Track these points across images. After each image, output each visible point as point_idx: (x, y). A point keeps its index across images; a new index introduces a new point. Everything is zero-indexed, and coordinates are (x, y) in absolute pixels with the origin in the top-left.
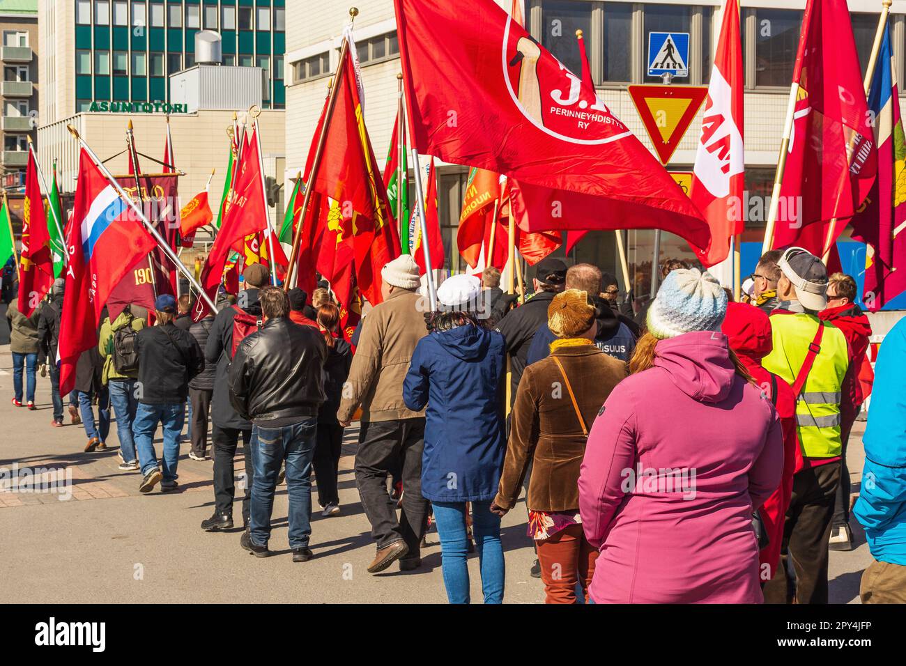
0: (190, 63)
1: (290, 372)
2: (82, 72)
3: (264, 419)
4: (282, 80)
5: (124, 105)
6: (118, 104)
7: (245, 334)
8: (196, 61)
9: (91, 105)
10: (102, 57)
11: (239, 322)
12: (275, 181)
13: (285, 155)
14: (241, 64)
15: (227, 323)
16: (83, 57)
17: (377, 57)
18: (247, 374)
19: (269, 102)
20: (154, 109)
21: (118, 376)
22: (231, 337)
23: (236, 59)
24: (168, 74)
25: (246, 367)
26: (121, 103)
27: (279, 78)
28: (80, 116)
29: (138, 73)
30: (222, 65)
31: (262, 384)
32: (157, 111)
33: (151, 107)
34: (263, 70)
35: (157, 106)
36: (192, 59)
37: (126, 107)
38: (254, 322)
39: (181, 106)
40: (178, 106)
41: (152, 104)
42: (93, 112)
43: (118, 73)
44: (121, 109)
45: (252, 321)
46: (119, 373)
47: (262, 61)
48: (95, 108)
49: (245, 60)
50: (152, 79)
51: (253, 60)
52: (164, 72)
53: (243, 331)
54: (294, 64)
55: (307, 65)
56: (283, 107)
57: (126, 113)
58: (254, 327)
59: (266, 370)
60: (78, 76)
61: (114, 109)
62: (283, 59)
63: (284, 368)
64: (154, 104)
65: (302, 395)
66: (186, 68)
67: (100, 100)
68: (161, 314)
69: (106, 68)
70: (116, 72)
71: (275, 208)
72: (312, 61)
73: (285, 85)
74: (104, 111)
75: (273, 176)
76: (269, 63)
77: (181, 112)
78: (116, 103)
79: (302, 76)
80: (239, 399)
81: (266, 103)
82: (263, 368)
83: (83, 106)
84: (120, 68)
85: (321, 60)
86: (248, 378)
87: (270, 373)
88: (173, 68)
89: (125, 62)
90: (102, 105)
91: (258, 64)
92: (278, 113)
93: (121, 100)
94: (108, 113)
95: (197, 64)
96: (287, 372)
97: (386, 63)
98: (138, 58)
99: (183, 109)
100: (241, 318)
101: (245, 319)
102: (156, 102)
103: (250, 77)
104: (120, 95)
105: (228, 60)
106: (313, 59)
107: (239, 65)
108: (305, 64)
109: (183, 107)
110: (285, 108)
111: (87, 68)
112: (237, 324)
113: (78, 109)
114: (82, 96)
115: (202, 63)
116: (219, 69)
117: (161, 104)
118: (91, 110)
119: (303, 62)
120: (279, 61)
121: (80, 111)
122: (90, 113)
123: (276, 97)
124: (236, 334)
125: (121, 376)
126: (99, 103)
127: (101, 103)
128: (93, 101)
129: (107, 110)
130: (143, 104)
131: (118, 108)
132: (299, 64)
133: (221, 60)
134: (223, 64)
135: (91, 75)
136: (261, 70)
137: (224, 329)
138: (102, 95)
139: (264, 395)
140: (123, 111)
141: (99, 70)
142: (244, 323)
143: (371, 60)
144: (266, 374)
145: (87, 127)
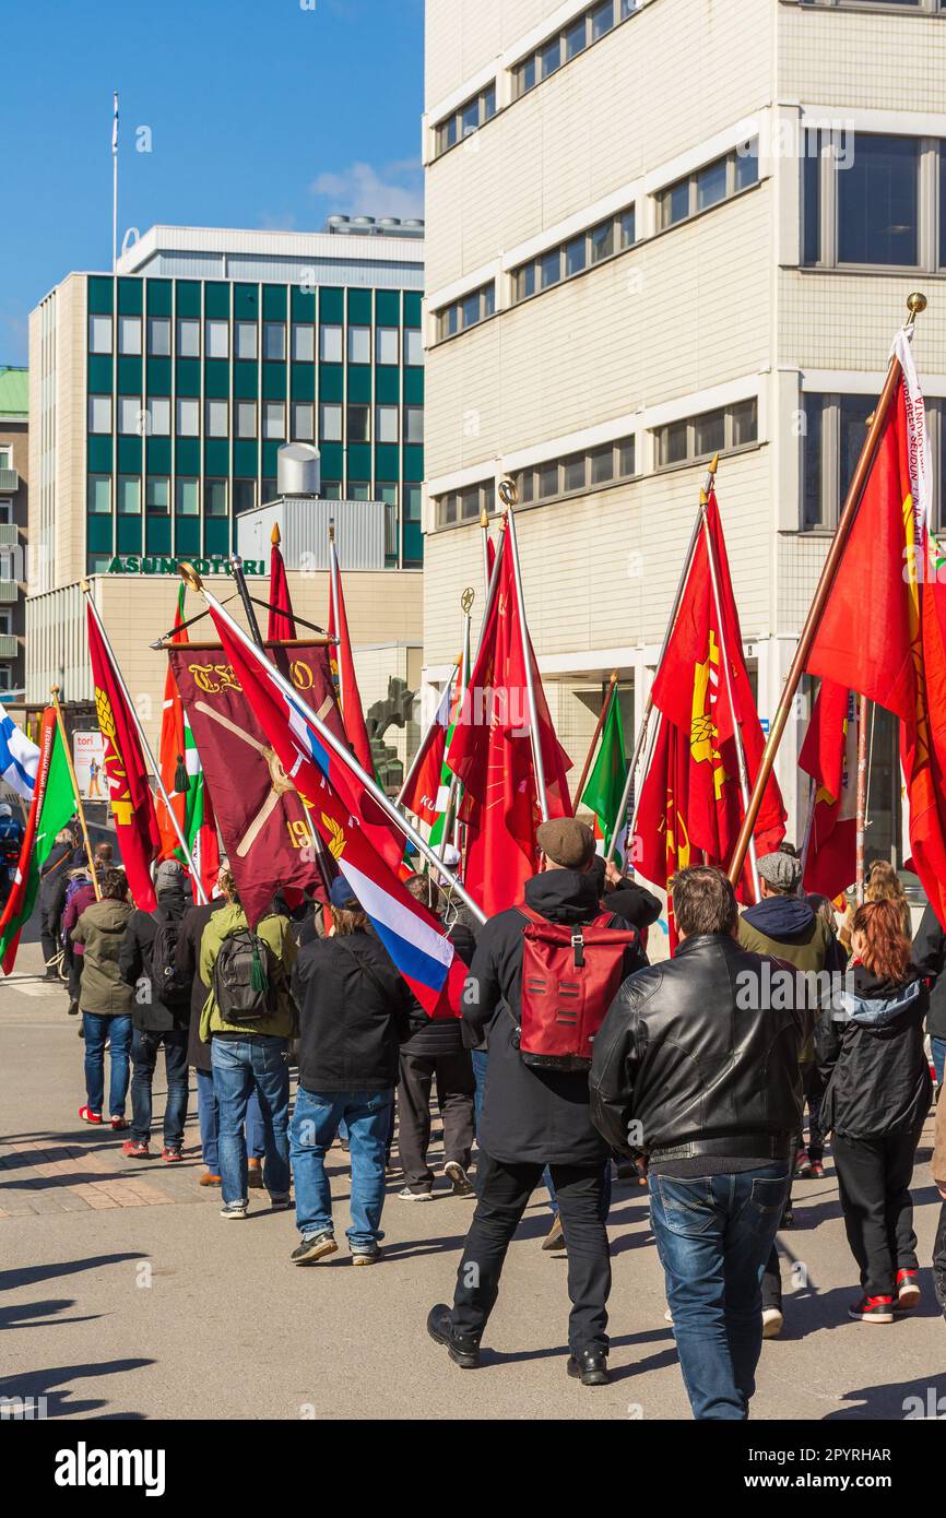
0: (270, 494)
1: (729, 1057)
2: (98, 510)
3: (671, 1157)
4: (419, 522)
5: (164, 562)
6: (154, 559)
7: (549, 964)
8: (279, 492)
9: (110, 563)
10: (129, 486)
11: (534, 939)
12: (406, 685)
13: (422, 643)
14: (350, 496)
15: (508, 943)
16: (99, 485)
17: (572, 488)
18: (633, 1055)
19: (396, 557)
20: (211, 569)
21: (227, 1027)
22: (520, 969)
23: (343, 489)
24: (235, 513)
25: (630, 1040)
26: (159, 559)
27: (413, 518)
28: (93, 579)
29: (186, 512)
30: (320, 498)
31: (665, 1080)
32: (216, 572)
33: (207, 566)
34: (387, 506)
35: (217, 564)
36: (272, 488)
37: (168, 566)
38: (566, 938)
39: (254, 563)
40: (250, 565)
41: (208, 561)
42: (114, 574)
43: (154, 511)
44: (158, 568)
45: (561, 936)
46: (228, 1023)
47: (385, 492)
48: (116, 568)
49: (357, 490)
50: (209, 521)
51: (371, 490)
52: (228, 509)
53: (545, 957)
54: (438, 498)
55: (459, 500)
56: (420, 565)
57: (167, 575)
58: (568, 948)
59: (675, 1049)
60: (90, 515)
61: (148, 569)
62: (419, 488)
63: (717, 1045)
64: (212, 561)
65: (757, 1109)
66: (262, 503)
67: (126, 554)
68: (341, 914)
69: (135, 503)
70: (151, 508)
71: (405, 729)
72: (467, 495)
73: (423, 531)
74: (133, 571)
75: (403, 678)
76: (396, 495)
77: (256, 573)
78: (151, 559)
79: (451, 517)
80: (610, 1110)
81: (390, 559)
82: (668, 1046)
83: (99, 564)
84: (158, 502)
85: (482, 492)
86: (635, 1064)
87: (683, 1057)
88: (242, 503)
89: (165, 493)
90: (128, 562)
91: (378, 497)
92: (410, 576)
93: (159, 554)
94: (137, 575)
95: (280, 496)
96: (723, 1058)
97: (587, 498)
98: (187, 487)
99: (257, 569)
100: (539, 932)
101: (547, 934)
102: (214, 557)
103: (365, 518)
104: (157, 547)
105: (329, 491)
106: (469, 491)
107: (348, 498)
108: (455, 498)
109: (258, 565)
110: (422, 568)
111: (106, 504)
112: (530, 944)
113: (90, 569)
114: (97, 547)
115: (288, 496)
116: (316, 503)
117: (222, 561)
118: (111, 571)
119: (452, 494)
120: (413, 492)
121: (94, 572)
122: (110, 575)
123: (408, 550)
124: (529, 965)
125: (232, 1028)
126: (124, 559)
127: (126, 559)
128: (114, 555)
129: (136, 570)
130: (194, 560)
131: (155, 567)
132: (446, 498)
133: (318, 491)
134: (323, 496)
135: (111, 515)
136: (383, 507)
137: (502, 955)
138: (129, 546)
139: (669, 1105)
140: (162, 572)
141: (124, 506)
142: (545, 940)
143: (562, 492)
144: (675, 1059)
145: (104, 597)
